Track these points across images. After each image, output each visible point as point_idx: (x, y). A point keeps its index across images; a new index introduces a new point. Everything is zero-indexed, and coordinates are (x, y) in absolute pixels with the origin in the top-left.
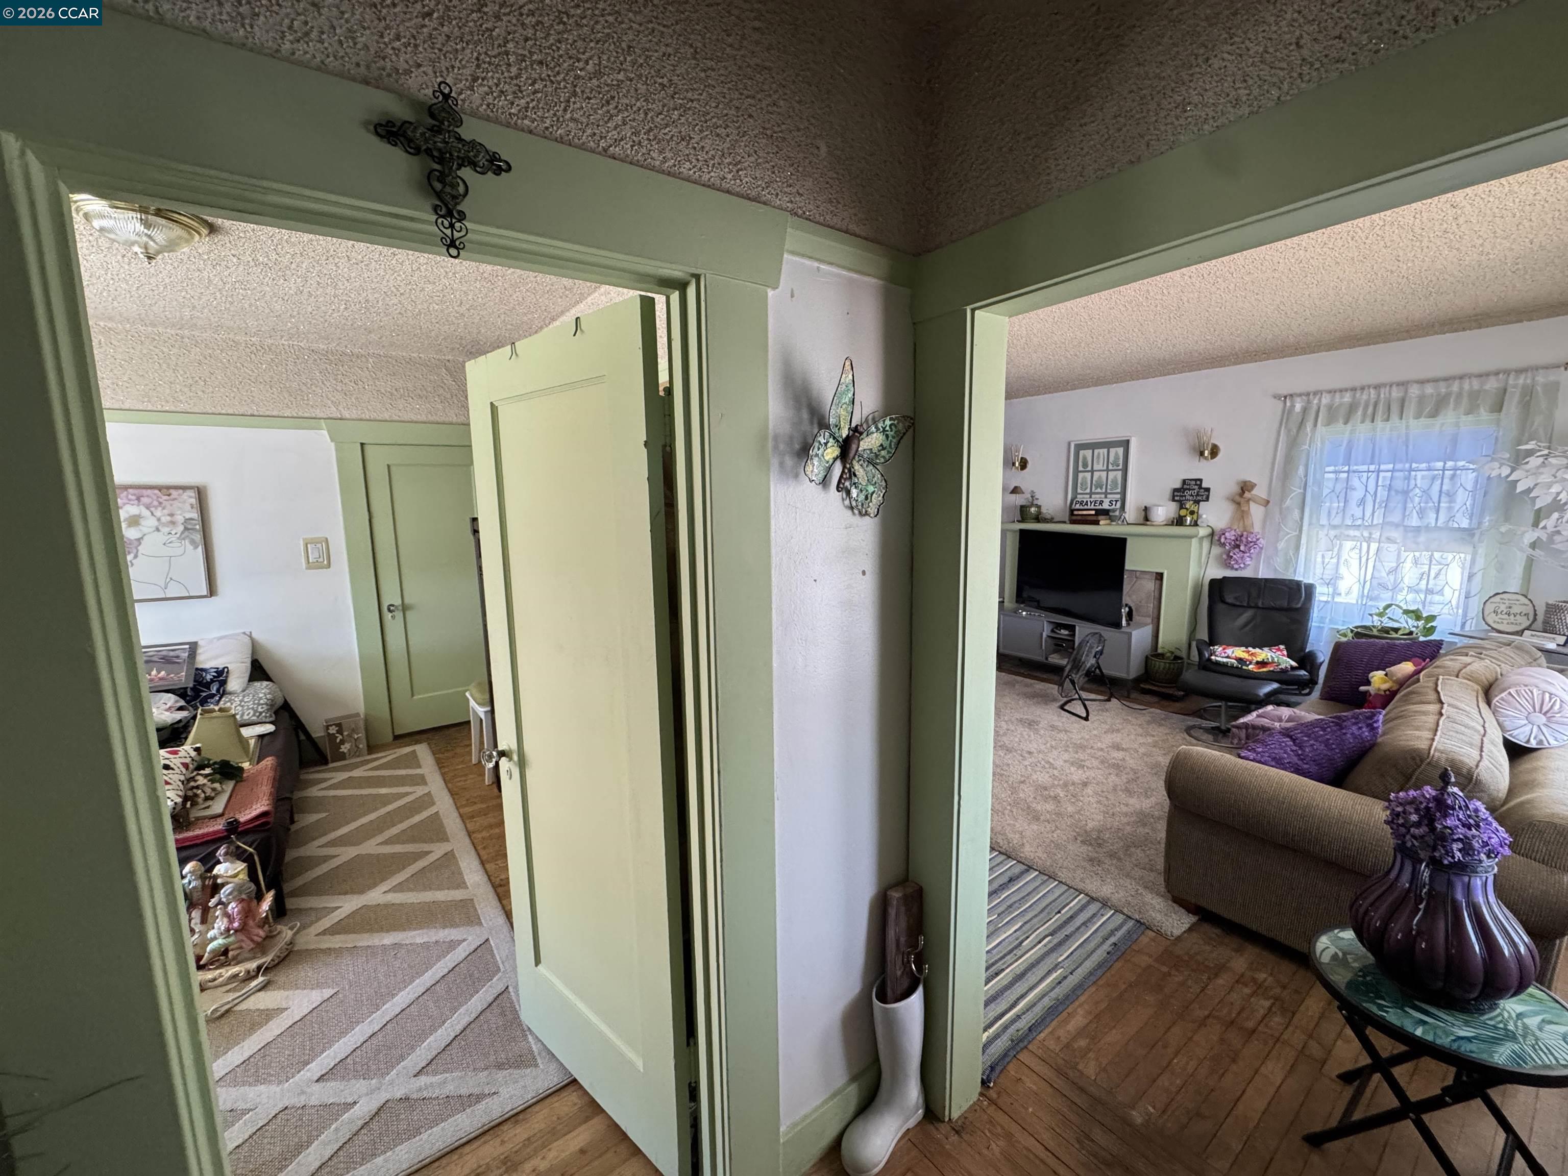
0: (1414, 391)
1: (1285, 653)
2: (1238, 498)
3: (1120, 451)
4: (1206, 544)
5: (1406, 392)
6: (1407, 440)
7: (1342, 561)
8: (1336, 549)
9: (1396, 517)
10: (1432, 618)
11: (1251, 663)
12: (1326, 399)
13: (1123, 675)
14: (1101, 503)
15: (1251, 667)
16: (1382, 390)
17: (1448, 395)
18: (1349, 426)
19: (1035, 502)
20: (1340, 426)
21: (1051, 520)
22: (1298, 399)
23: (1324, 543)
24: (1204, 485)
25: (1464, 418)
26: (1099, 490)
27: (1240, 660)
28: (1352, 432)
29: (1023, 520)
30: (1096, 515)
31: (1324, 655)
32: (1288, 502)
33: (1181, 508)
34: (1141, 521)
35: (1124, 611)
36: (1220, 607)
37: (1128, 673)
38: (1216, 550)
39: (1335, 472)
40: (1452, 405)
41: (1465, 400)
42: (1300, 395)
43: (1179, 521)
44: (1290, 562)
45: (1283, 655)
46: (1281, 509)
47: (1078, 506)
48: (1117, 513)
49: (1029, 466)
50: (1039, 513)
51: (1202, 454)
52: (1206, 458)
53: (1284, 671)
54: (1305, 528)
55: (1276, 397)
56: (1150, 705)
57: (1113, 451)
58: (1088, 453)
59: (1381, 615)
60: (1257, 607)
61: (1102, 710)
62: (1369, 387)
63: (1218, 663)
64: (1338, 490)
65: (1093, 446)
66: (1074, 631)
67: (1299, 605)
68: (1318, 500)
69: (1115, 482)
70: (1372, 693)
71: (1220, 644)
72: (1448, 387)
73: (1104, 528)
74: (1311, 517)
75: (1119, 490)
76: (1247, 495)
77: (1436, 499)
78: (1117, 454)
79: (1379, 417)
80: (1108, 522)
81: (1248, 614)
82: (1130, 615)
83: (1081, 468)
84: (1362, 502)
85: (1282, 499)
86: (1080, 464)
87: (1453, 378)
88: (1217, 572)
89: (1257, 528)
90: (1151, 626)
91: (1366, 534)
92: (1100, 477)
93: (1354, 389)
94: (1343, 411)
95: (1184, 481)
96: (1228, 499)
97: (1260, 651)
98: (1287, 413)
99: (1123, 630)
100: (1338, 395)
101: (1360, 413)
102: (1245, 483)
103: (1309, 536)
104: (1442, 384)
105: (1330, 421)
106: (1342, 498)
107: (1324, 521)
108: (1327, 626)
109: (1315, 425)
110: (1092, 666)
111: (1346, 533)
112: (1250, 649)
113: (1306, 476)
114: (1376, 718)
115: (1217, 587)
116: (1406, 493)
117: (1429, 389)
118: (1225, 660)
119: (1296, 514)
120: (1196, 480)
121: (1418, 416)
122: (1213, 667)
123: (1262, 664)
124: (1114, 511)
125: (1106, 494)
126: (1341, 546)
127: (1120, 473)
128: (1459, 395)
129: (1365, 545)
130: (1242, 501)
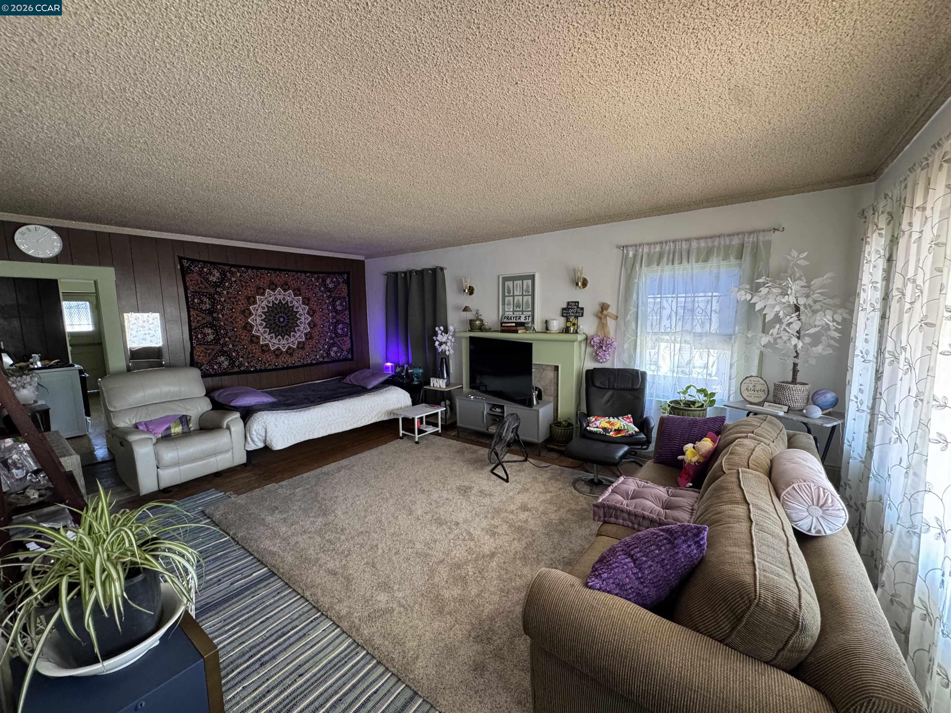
0: (694, 244)
1: (632, 420)
2: (599, 315)
3: (530, 282)
4: (583, 345)
5: (690, 245)
6: (692, 277)
7: (660, 356)
8: (657, 348)
9: (688, 327)
10: (713, 394)
11: (611, 431)
12: (646, 250)
13: (535, 440)
14: (520, 318)
15: (611, 433)
16: (677, 243)
17: (713, 247)
18: (660, 268)
19: (480, 317)
20: (655, 267)
21: (489, 330)
22: (630, 249)
23: (650, 344)
24: (580, 306)
25: (722, 263)
26: (518, 309)
27: (605, 429)
28: (662, 271)
29: (471, 330)
30: (516, 326)
31: (654, 423)
32: (629, 317)
33: (568, 321)
34: (544, 330)
35: (535, 394)
36: (593, 389)
37: (538, 438)
38: (589, 350)
39: (654, 298)
40: (715, 254)
41: (722, 252)
42: (632, 246)
43: (566, 330)
44: (632, 357)
45: (630, 422)
46: (625, 321)
47: (505, 320)
48: (530, 325)
49: (475, 292)
50: (482, 324)
51: (577, 284)
52: (580, 287)
53: (631, 436)
54: (639, 334)
55: (618, 247)
56: (552, 462)
57: (525, 282)
58: (510, 283)
59: (684, 393)
60: (614, 389)
61: (520, 471)
62: (670, 241)
63: (591, 432)
64: (656, 310)
65: (513, 279)
66: (503, 409)
67: (638, 387)
68: (645, 317)
69: (527, 303)
70: (687, 461)
71: (594, 416)
72: (713, 242)
73: (521, 336)
74: (642, 327)
75: (530, 309)
76: (605, 312)
77: (709, 314)
78: (527, 284)
79: (676, 261)
80: (524, 331)
81: (609, 393)
82: (539, 397)
83: (506, 294)
84: (670, 317)
85: (626, 314)
86: (506, 291)
87: (715, 236)
88: (590, 365)
89: (612, 335)
90: (552, 403)
91: (673, 338)
92: (518, 300)
93: (661, 243)
94: (656, 256)
95: (568, 303)
96: (594, 315)
97: (616, 419)
98: (625, 258)
99: (534, 408)
100: (653, 246)
101: (665, 259)
102: (603, 304)
103: (641, 340)
104: (709, 240)
105: (649, 264)
106: (658, 314)
107: (649, 330)
108: (655, 399)
109: (641, 266)
110: (511, 439)
111: (662, 337)
112: (611, 419)
113: (638, 299)
114: (702, 536)
115: (591, 375)
116: (693, 311)
117: (703, 244)
118: (596, 429)
119: (633, 324)
120: (575, 302)
121: (697, 261)
122: (588, 435)
123: (618, 431)
124: (528, 323)
125: (523, 311)
126: (659, 346)
127: (530, 297)
128: (719, 247)
129: (672, 345)
130: (603, 316)
